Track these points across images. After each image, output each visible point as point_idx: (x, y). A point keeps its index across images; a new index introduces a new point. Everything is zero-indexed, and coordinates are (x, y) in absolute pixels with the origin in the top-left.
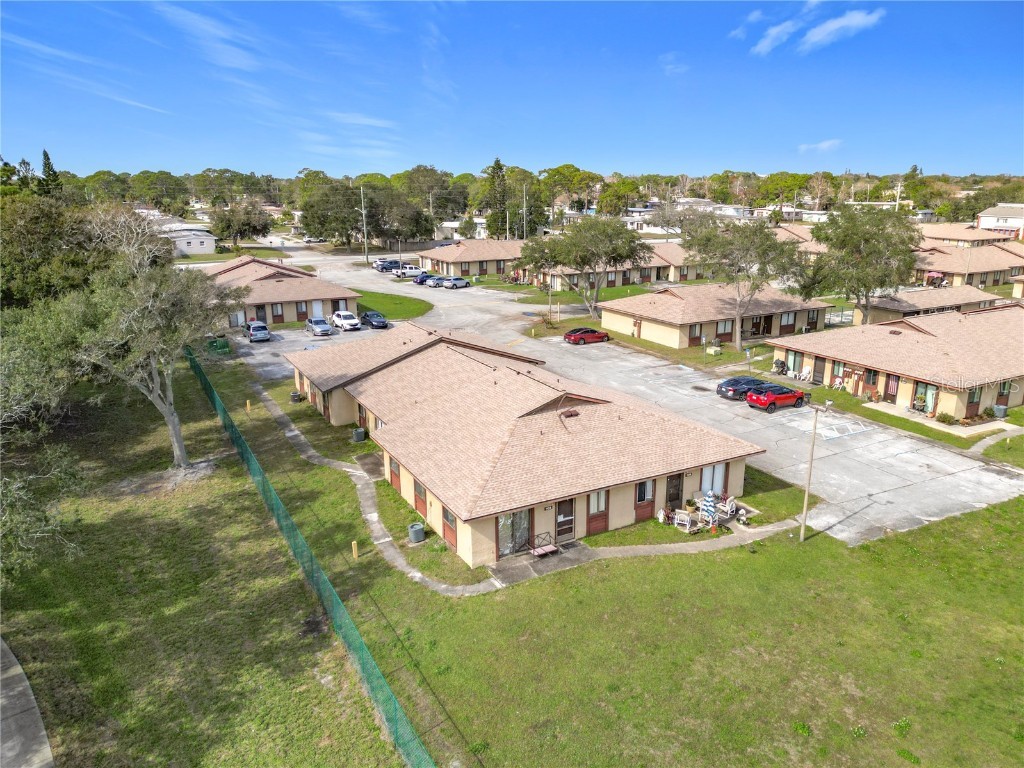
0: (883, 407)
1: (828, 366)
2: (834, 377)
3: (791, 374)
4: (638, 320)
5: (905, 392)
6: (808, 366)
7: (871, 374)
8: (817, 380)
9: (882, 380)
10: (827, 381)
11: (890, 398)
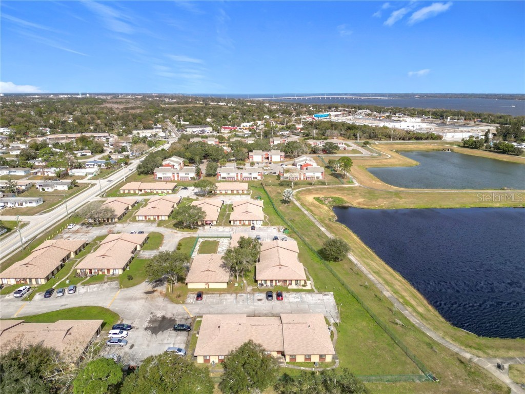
0: (290, 287)
1: (274, 281)
2: (276, 283)
3: (265, 285)
4: (207, 283)
5: (293, 283)
6: (269, 283)
7: (285, 281)
8: (272, 286)
9: (288, 281)
10: (274, 284)
11: (291, 284)
